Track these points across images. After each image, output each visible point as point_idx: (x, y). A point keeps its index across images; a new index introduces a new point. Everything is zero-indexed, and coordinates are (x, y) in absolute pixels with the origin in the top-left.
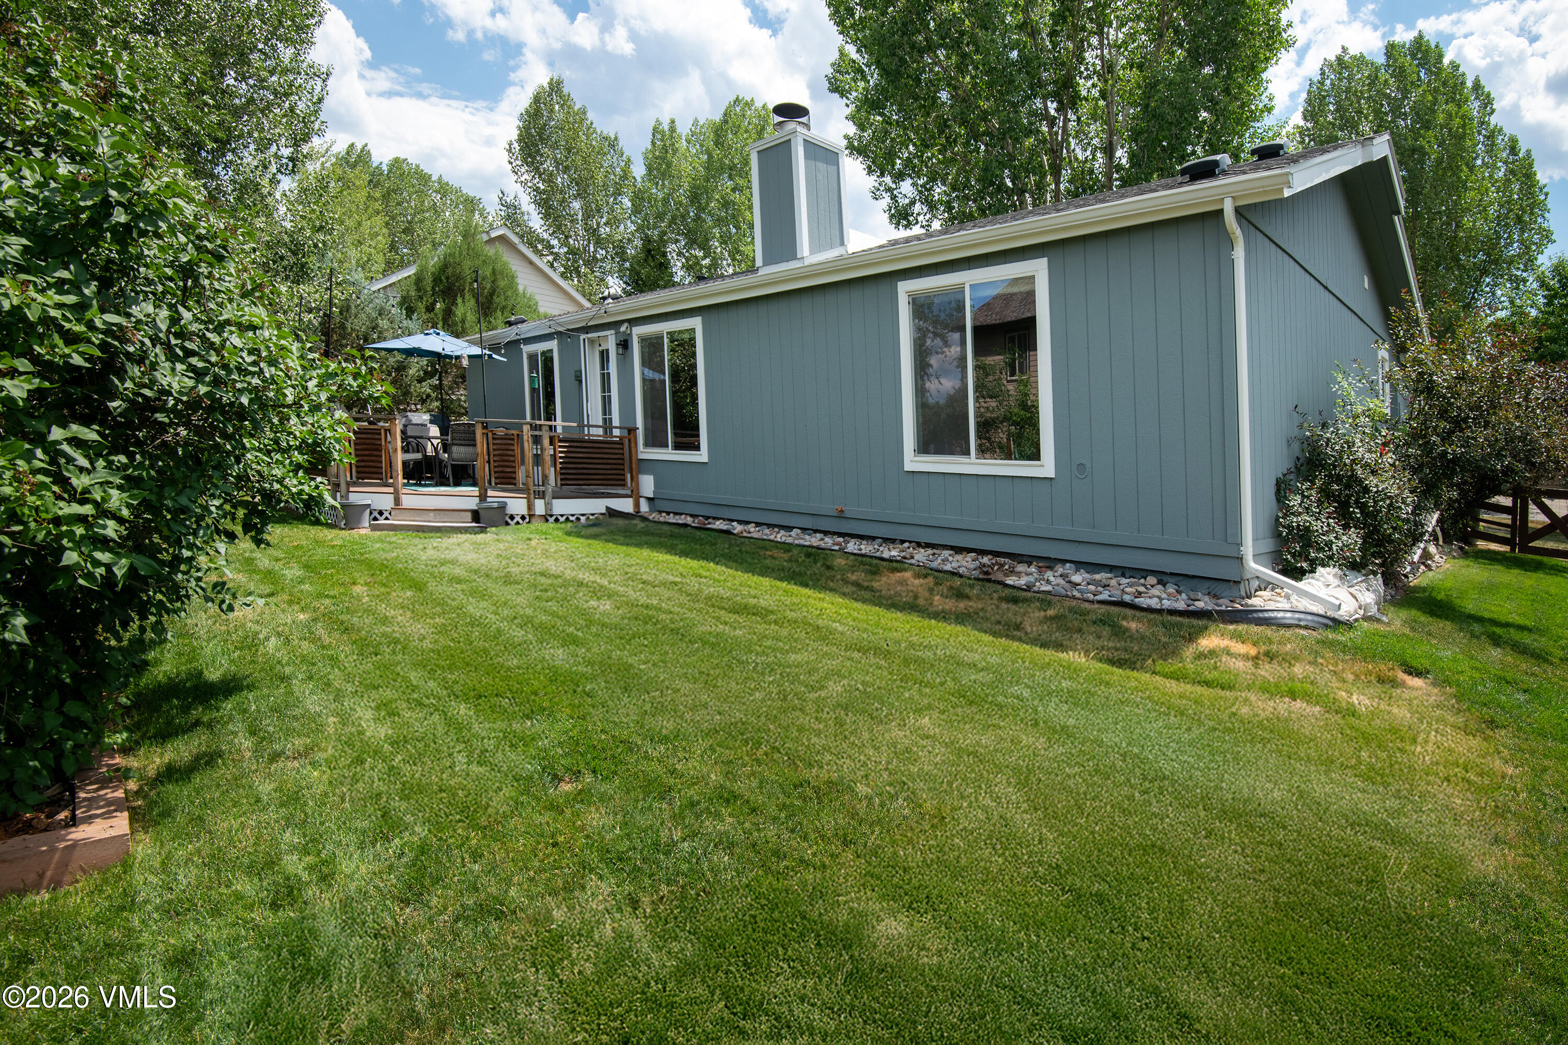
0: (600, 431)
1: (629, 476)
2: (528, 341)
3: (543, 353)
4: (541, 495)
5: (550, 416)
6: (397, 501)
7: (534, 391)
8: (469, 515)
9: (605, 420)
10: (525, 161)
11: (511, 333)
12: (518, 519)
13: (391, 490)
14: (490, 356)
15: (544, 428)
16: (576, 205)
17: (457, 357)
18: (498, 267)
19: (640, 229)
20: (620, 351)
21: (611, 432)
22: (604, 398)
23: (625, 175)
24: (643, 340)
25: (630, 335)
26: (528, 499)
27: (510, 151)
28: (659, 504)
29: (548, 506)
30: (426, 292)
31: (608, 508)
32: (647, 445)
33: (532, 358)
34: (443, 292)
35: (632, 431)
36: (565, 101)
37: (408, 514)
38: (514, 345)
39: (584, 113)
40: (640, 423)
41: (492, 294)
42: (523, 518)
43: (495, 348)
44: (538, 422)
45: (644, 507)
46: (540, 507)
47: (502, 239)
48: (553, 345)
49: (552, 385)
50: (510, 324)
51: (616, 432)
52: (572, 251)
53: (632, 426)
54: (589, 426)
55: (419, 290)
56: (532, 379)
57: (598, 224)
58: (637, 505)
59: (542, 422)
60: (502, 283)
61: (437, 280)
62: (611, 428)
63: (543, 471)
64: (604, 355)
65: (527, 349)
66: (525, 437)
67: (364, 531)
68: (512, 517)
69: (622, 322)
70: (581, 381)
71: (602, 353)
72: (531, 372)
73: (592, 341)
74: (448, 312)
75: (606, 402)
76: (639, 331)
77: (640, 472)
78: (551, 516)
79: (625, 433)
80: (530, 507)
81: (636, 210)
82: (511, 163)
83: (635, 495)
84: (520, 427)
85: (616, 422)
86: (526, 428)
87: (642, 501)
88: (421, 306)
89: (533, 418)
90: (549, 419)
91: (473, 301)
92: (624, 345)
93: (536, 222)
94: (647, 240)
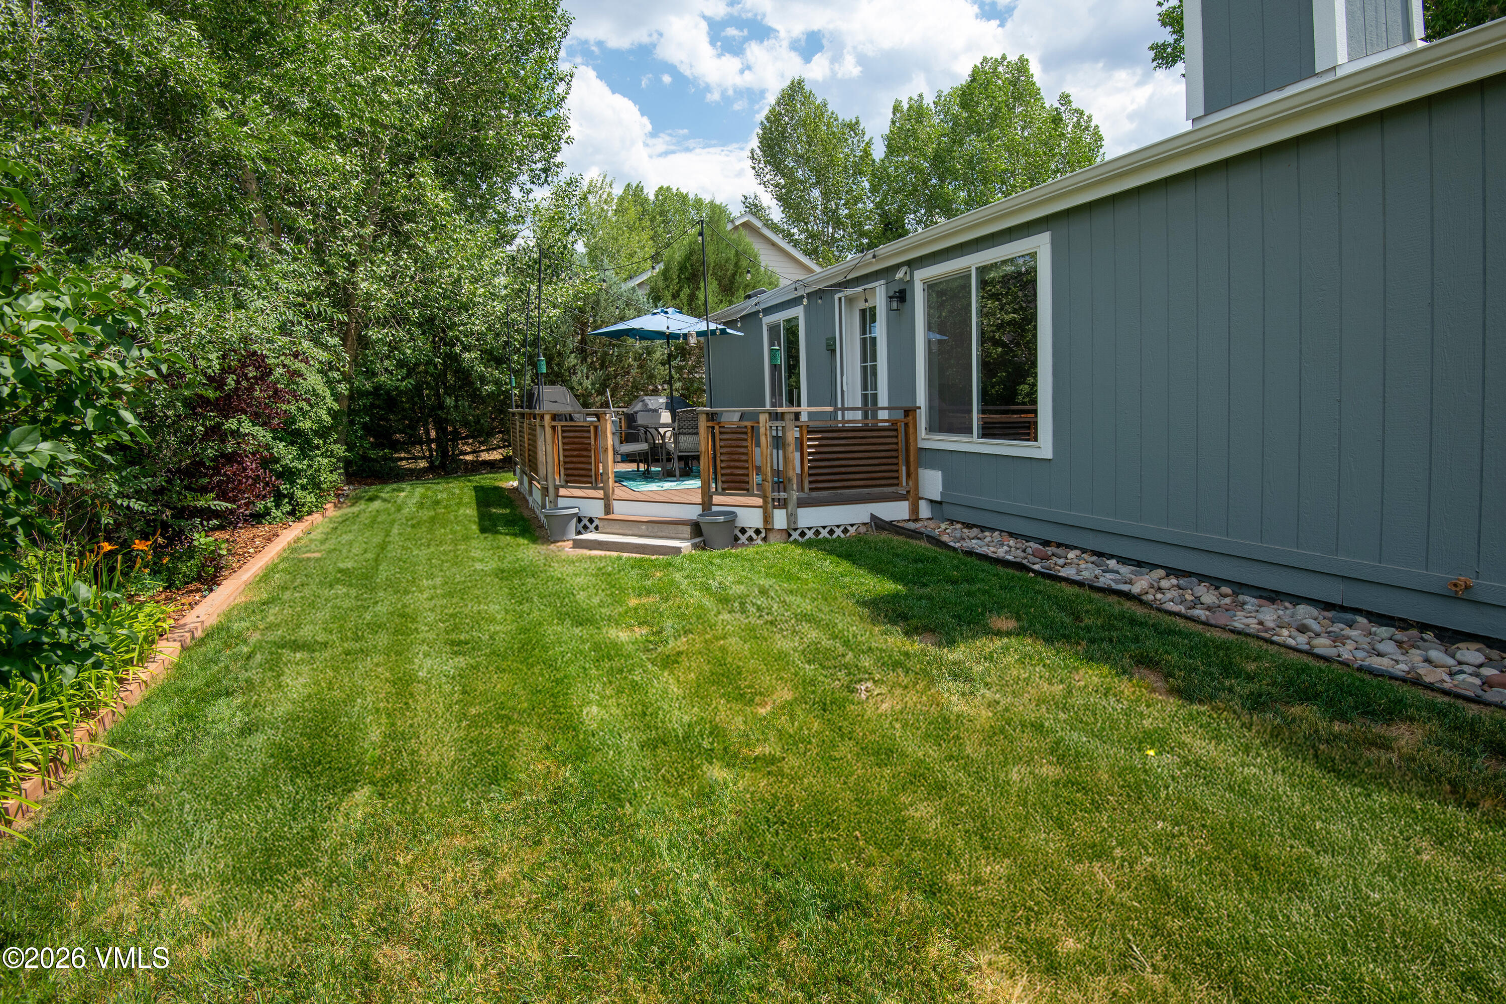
0: (859, 415)
1: (904, 468)
2: (768, 311)
3: (788, 321)
4: (783, 504)
5: (793, 398)
6: (608, 509)
7: (775, 368)
8: (687, 529)
9: (865, 397)
10: (767, 163)
11: (748, 307)
12: (751, 533)
13: (600, 494)
14: (723, 332)
15: (787, 417)
16: (816, 193)
17: (686, 336)
18: (740, 249)
19: (878, 206)
20: (895, 305)
21: (875, 415)
22: (864, 369)
23: (866, 153)
24: (931, 287)
25: (911, 282)
26: (764, 507)
27: (753, 158)
28: (949, 511)
29: (792, 518)
30: (672, 280)
31: (873, 517)
32: (931, 429)
33: (774, 330)
34: (688, 279)
35: (910, 412)
36: (808, 98)
37: (616, 527)
38: (751, 319)
39: (825, 105)
40: (921, 398)
41: (734, 275)
42: (758, 532)
43: (731, 324)
44: (779, 410)
45: (925, 511)
46: (780, 519)
47: (746, 225)
48: (798, 312)
49: (797, 359)
50: (749, 297)
51: (883, 415)
52: (812, 236)
53: (908, 405)
54: (843, 409)
55: (666, 279)
56: (773, 353)
57: (837, 205)
58: (915, 509)
59: (784, 409)
60: (744, 263)
61: (682, 268)
62: (876, 408)
63: (785, 457)
64: (868, 317)
65: (767, 320)
66: (762, 430)
67: (566, 549)
68: (743, 531)
69: (898, 266)
70: (833, 351)
71: (863, 312)
72: (771, 344)
73: (850, 300)
74: (692, 297)
75: (869, 376)
76: (922, 275)
77: (919, 465)
78: (795, 530)
79: (900, 415)
80: (767, 518)
81: (874, 189)
82: (754, 168)
83: (913, 496)
84: (755, 417)
85: (883, 400)
86: (763, 418)
87: (923, 505)
88: (668, 295)
89: (773, 405)
90: (791, 402)
91: (715, 283)
92: (901, 296)
93: (776, 214)
94: (884, 215)
